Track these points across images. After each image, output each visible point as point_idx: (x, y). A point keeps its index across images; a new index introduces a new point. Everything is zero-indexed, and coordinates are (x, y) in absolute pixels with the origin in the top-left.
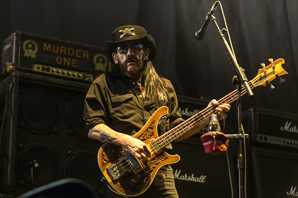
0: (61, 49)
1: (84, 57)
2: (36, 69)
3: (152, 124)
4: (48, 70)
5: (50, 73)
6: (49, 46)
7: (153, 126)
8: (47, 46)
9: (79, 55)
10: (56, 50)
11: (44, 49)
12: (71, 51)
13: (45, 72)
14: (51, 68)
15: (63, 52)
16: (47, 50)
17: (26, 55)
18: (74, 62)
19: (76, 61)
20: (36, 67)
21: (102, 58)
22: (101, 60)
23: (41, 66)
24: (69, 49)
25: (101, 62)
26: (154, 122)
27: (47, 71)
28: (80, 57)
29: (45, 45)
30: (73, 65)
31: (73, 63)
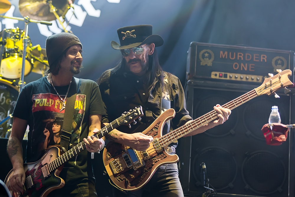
0: (238, 55)
1: (262, 61)
2: (213, 77)
3: (158, 125)
4: (226, 76)
5: (228, 78)
6: (226, 53)
7: (158, 126)
8: (224, 53)
9: (256, 59)
10: (232, 56)
11: (221, 57)
12: (248, 56)
13: (223, 78)
14: (229, 74)
15: (240, 58)
16: (223, 57)
17: (203, 63)
18: (252, 66)
19: (254, 65)
20: (213, 74)
21: (281, 60)
22: (279, 62)
23: (218, 73)
24: (246, 54)
25: (279, 64)
26: (160, 123)
27: (224, 77)
28: (258, 61)
29: (221, 52)
30: (250, 70)
31: (250, 67)
